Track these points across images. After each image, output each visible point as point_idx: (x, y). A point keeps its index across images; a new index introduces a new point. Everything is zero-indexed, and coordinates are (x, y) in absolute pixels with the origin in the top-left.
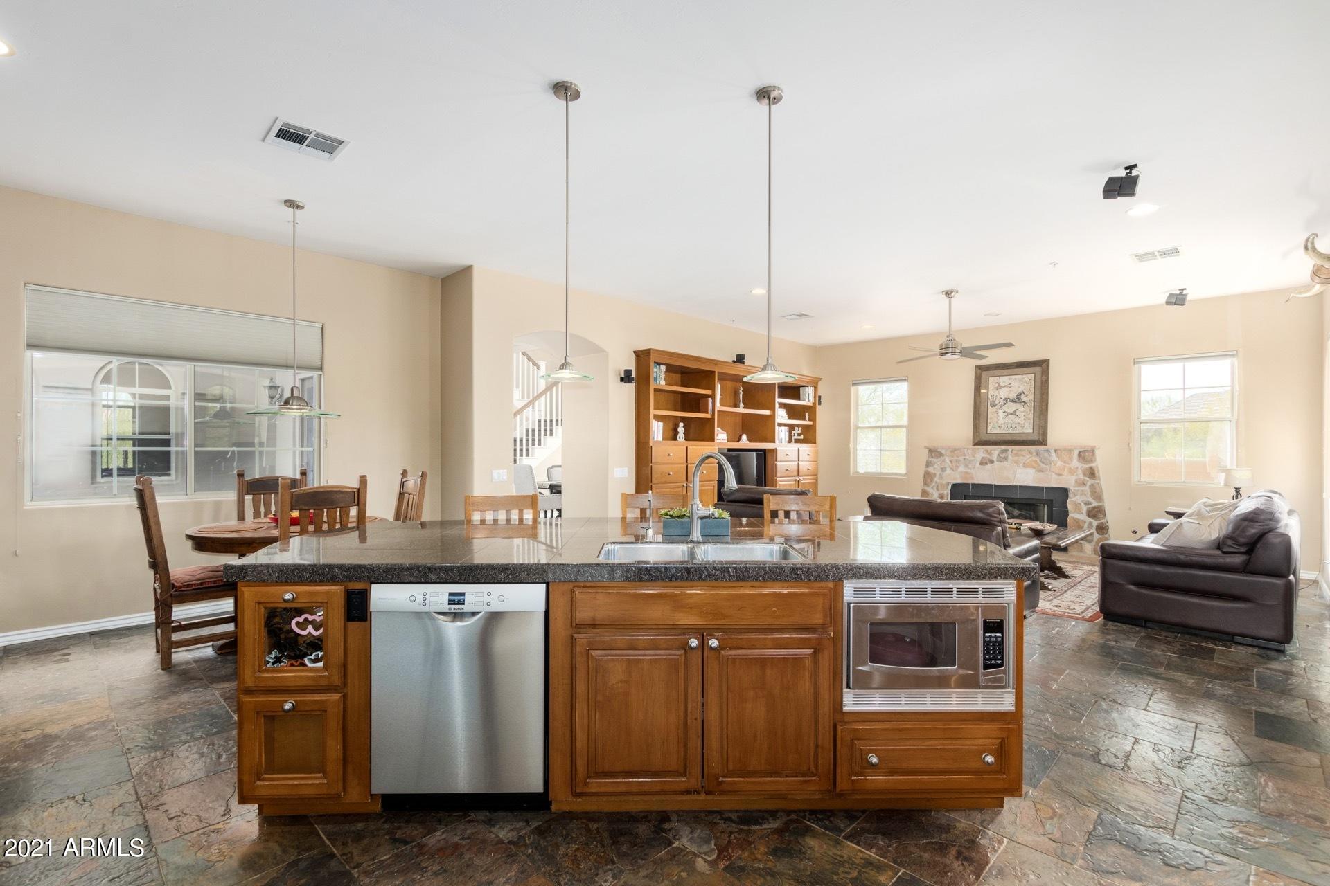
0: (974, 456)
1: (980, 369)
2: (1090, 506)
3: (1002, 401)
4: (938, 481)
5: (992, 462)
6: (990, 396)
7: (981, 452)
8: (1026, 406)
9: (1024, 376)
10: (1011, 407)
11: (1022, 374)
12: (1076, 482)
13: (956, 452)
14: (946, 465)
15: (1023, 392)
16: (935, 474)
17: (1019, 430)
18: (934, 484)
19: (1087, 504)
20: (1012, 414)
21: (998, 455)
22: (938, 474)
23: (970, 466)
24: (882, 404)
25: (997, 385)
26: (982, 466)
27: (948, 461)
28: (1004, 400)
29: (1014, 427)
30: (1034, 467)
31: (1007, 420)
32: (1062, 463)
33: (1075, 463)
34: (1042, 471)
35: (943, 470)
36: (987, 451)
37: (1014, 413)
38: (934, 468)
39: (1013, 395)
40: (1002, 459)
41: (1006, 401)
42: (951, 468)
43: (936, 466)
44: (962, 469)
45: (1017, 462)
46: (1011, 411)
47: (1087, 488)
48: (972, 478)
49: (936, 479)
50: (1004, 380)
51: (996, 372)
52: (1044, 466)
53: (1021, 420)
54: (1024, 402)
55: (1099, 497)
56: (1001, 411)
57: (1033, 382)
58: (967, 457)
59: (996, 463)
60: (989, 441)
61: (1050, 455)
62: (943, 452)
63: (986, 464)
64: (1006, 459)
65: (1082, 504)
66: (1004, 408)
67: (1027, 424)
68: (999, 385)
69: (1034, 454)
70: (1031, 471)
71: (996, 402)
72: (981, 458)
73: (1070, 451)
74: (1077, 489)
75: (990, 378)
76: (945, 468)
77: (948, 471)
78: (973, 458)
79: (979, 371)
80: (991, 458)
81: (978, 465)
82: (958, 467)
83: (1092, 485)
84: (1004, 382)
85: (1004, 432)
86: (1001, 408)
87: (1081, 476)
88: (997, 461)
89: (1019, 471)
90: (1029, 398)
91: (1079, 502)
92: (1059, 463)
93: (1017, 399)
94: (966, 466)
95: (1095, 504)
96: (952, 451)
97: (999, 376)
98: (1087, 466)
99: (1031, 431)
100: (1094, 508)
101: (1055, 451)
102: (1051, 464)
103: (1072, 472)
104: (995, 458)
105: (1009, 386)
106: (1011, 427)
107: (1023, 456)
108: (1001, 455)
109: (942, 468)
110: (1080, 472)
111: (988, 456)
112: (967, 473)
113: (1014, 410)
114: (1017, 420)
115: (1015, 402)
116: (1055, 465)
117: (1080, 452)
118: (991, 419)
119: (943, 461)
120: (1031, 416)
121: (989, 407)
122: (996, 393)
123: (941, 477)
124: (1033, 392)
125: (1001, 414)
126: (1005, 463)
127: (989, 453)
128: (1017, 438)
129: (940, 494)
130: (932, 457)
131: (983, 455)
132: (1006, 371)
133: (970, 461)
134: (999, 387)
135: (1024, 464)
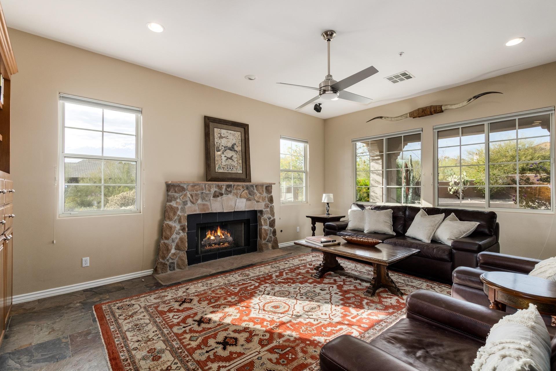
0: (210, 191)
1: (208, 119)
2: (271, 220)
3: (223, 148)
4: (180, 214)
5: (222, 194)
6: (215, 143)
7: (214, 187)
8: (237, 154)
9: (235, 132)
10: (229, 154)
11: (234, 131)
12: (265, 205)
13: (196, 187)
14: (187, 199)
15: (235, 144)
16: (177, 207)
17: (234, 171)
18: (176, 217)
19: (269, 218)
20: (230, 159)
21: (226, 189)
22: (180, 207)
23: (206, 199)
24: (103, 131)
25: (219, 135)
26: (215, 199)
27: (189, 196)
28: (225, 148)
29: (231, 168)
30: (245, 198)
31: (227, 163)
32: (260, 195)
33: (265, 194)
34: (250, 200)
35: (185, 203)
36: (218, 186)
37: (231, 158)
38: (177, 202)
39: (230, 145)
40: (228, 192)
41: (226, 148)
42: (191, 201)
43: (178, 200)
44: (199, 201)
45: (236, 195)
46: (229, 156)
47: (268, 209)
48: (208, 209)
49: (179, 213)
50: (224, 132)
51: (219, 125)
52: (250, 196)
53: (235, 164)
54: (236, 151)
55: (273, 214)
56: (223, 156)
57: (240, 138)
58: (204, 191)
59: (224, 195)
60: (218, 178)
61: (254, 189)
62: (185, 187)
63: (218, 196)
64: (230, 192)
65: (268, 219)
66: (225, 153)
67: (239, 167)
68: (221, 135)
69: (245, 188)
70: (245, 200)
71: (220, 148)
72: (214, 192)
73: (262, 185)
74: (265, 210)
75: (215, 129)
76: (187, 201)
77: (189, 204)
78: (208, 192)
79: (207, 121)
80: (221, 192)
81: (212, 198)
82: (197, 200)
83: (271, 207)
84: (224, 134)
85: (226, 171)
86: (223, 153)
87: (267, 202)
88: (225, 194)
89: (238, 201)
90: (238, 148)
91: (266, 218)
92: (258, 195)
93: (232, 148)
94: (203, 199)
95: (272, 219)
96: (193, 186)
97: (221, 129)
98: (269, 195)
99: (241, 172)
100: (272, 221)
101: (256, 186)
102: (254, 195)
103: (264, 200)
104: (223, 191)
105: (226, 137)
106: (230, 168)
107: (240, 189)
108: (228, 189)
109: (184, 202)
110: (267, 199)
111: (219, 191)
112: (204, 205)
113: (231, 156)
114: (233, 163)
115: (231, 150)
116: (256, 195)
117: (266, 187)
118: (217, 161)
119: (185, 195)
120: (241, 161)
121: (216, 152)
122: (219, 141)
123: (183, 210)
124: (240, 144)
125: (224, 159)
126: (229, 195)
127: (220, 188)
128: (234, 176)
129: (181, 226)
130: (176, 192)
131: (217, 190)
132: (225, 126)
133: (207, 194)
134: (221, 137)
135: (241, 195)
